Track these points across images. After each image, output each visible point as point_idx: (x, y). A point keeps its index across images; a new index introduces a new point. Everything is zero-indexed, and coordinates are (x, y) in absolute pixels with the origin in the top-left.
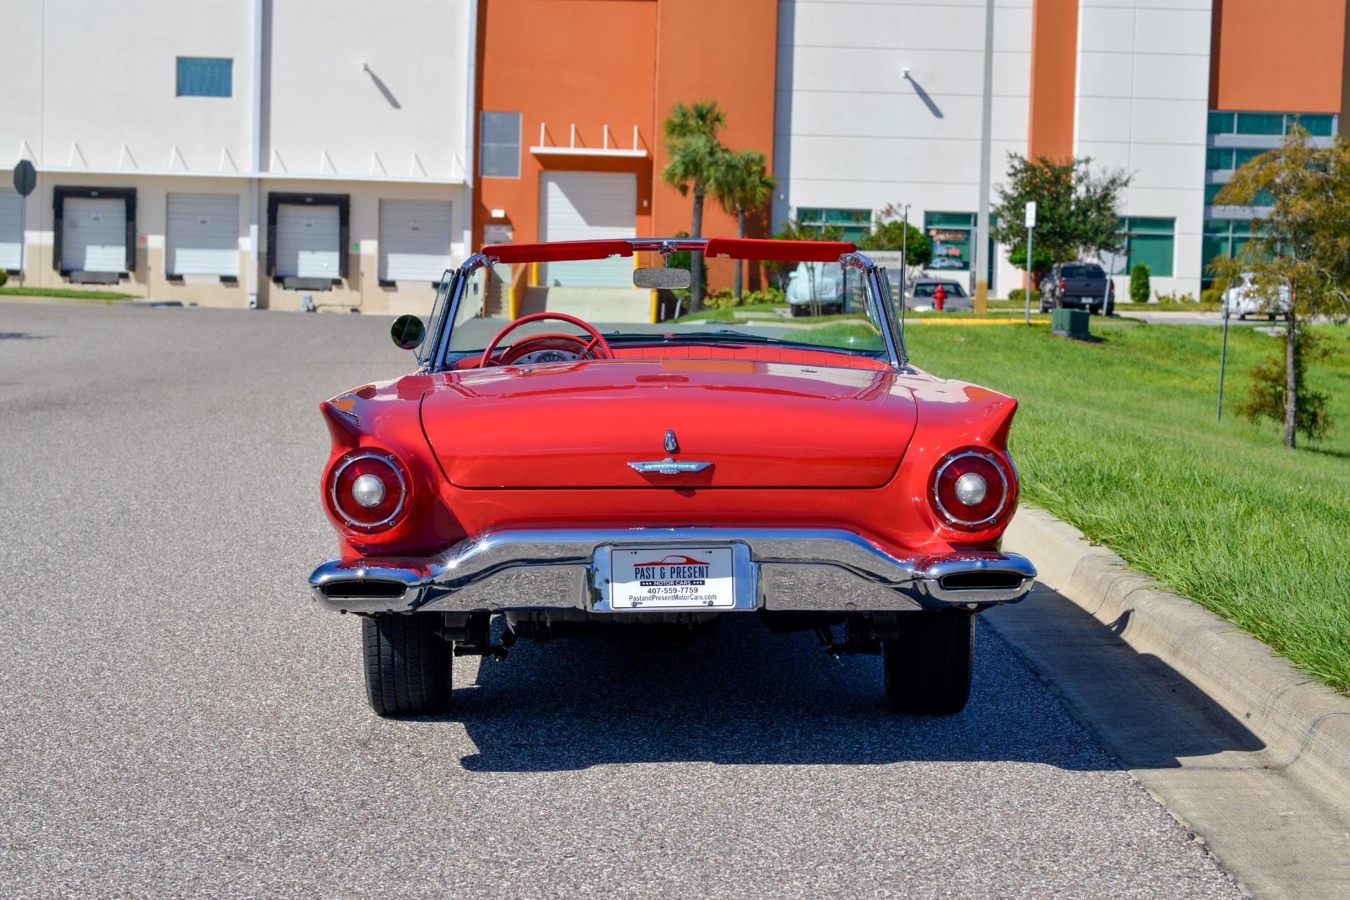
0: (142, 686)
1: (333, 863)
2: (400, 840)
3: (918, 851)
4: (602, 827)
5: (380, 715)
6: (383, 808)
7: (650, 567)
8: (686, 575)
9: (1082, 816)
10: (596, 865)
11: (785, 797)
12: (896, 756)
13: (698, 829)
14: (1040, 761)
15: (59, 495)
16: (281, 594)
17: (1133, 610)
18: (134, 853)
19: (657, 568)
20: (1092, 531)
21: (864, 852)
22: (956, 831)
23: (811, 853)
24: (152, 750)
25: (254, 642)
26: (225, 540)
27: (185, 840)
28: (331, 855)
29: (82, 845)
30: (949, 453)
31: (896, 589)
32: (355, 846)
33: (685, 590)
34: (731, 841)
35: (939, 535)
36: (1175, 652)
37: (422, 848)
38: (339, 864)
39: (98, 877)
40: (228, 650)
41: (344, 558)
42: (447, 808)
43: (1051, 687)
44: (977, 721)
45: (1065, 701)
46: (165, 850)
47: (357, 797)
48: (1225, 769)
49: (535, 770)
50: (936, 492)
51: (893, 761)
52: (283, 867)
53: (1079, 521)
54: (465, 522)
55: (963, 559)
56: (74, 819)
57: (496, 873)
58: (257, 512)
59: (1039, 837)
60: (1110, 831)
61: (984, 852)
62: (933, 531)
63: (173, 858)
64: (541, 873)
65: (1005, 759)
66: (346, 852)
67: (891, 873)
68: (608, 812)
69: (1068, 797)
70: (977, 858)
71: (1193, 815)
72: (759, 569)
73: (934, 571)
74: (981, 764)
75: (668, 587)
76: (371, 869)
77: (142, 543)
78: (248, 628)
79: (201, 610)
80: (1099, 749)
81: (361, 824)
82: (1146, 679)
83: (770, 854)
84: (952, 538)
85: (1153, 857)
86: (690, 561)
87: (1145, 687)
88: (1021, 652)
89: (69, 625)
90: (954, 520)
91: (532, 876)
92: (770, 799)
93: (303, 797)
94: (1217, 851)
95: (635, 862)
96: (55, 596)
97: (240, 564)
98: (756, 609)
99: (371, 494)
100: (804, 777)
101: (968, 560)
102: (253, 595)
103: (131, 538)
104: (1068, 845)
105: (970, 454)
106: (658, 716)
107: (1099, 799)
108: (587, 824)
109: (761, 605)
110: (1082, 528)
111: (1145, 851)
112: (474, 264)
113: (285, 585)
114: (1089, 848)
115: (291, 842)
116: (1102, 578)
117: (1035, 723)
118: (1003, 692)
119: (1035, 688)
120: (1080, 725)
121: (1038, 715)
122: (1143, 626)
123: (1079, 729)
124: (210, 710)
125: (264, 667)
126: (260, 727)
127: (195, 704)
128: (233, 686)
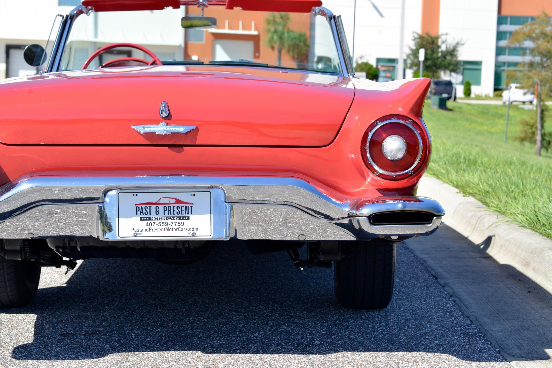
7: (148, 206)
12: (337, 346)
14: (444, 352)
17: (494, 236)
19: (153, 207)
20: (463, 188)
30: (377, 120)
31: (336, 224)
33: (174, 224)
35: (369, 183)
36: (527, 264)
43: (446, 288)
44: (397, 315)
45: (457, 299)
49: (64, 358)
50: (368, 150)
51: (335, 351)
53: (455, 183)
54: (8, 171)
55: (388, 202)
62: (366, 180)
65: (419, 350)
72: (232, 208)
73: (366, 211)
74: (401, 354)
75: (161, 221)
80: (486, 341)
82: (508, 282)
84: (380, 185)
86: (178, 202)
87: (510, 289)
88: (426, 262)
90: (381, 171)
98: (228, 239)
101: (391, 202)
105: (394, 120)
106: (176, 309)
109: (233, 235)
110: (457, 187)
112: (77, 12)
116: (472, 216)
117: (438, 317)
118: (415, 292)
119: (436, 289)
120: (470, 320)
121: (440, 311)
122: (502, 246)
123: (469, 323)
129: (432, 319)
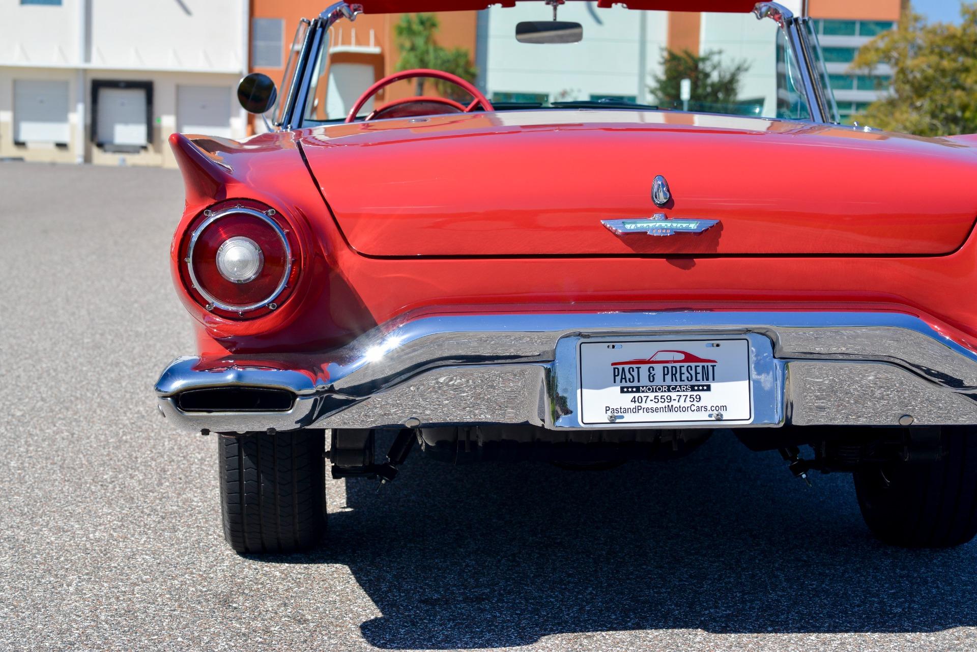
5: (239, 553)
7: (634, 366)
8: (684, 377)
16: (109, 394)
19: (644, 368)
25: (79, 451)
26: (51, 339)
31: (971, 396)
33: (683, 398)
40: (50, 461)
41: (204, 355)
58: (83, 312)
72: (786, 368)
75: (660, 394)
78: (73, 434)
79: (22, 413)
86: (689, 358)
97: (66, 363)
98: (781, 425)
99: (243, 264)
102: (78, 395)
109: (786, 419)
112: (333, 15)
124: (24, 547)
125: (91, 484)
126: (87, 574)
127: (5, 539)
128: (54, 512)
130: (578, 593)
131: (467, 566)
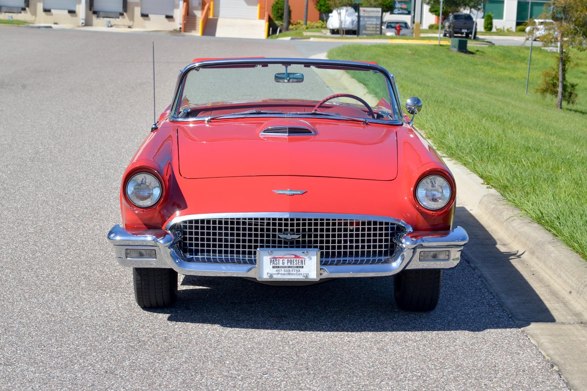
0: (56, 263)
1: (155, 376)
2: (185, 362)
3: (427, 373)
4: (278, 355)
6: (175, 342)
9: (500, 352)
10: (278, 379)
11: (361, 338)
13: (323, 358)
15: (6, 142)
16: (114, 206)
18: (62, 369)
20: (487, 180)
21: (402, 373)
22: (443, 361)
23: (377, 373)
24: (64, 303)
26: (85, 172)
27: (85, 360)
28: (154, 372)
29: (37, 363)
32: (164, 366)
34: (339, 366)
37: (196, 367)
38: (159, 377)
39: (47, 384)
40: (93, 240)
42: (205, 343)
43: (476, 271)
45: (483, 280)
46: (76, 367)
47: (163, 334)
48: (562, 323)
52: (132, 378)
53: (480, 174)
56: (32, 346)
57: (232, 384)
58: (98, 154)
59: (482, 366)
60: (514, 362)
61: (457, 375)
63: (81, 372)
64: (253, 385)
66: (161, 370)
67: (416, 387)
68: (280, 345)
69: (492, 339)
70: (455, 378)
71: (551, 352)
76: (174, 381)
77: (47, 172)
78: (101, 227)
79: (78, 215)
80: (503, 310)
81: (166, 351)
83: (358, 374)
85: (536, 379)
87: (520, 272)
89: (18, 223)
91: (249, 386)
92: (354, 339)
93: (137, 334)
94: (565, 375)
95: (296, 378)
96: (10, 205)
97: (94, 187)
100: (368, 325)
102: (101, 206)
103: (42, 169)
104: (496, 371)
107: (506, 341)
108: (271, 353)
110: (482, 177)
111: (532, 375)
113: (115, 200)
114: (505, 372)
115: (134, 363)
116: (494, 208)
117: (472, 293)
118: (455, 274)
119: (469, 271)
120: (492, 295)
121: (473, 288)
122: (516, 236)
123: (492, 297)
124: (89, 278)
125: (111, 252)
126: (113, 290)
127: (81, 275)
128: (98, 264)
129: (467, 294)
130: (287, 301)
131: (251, 290)
